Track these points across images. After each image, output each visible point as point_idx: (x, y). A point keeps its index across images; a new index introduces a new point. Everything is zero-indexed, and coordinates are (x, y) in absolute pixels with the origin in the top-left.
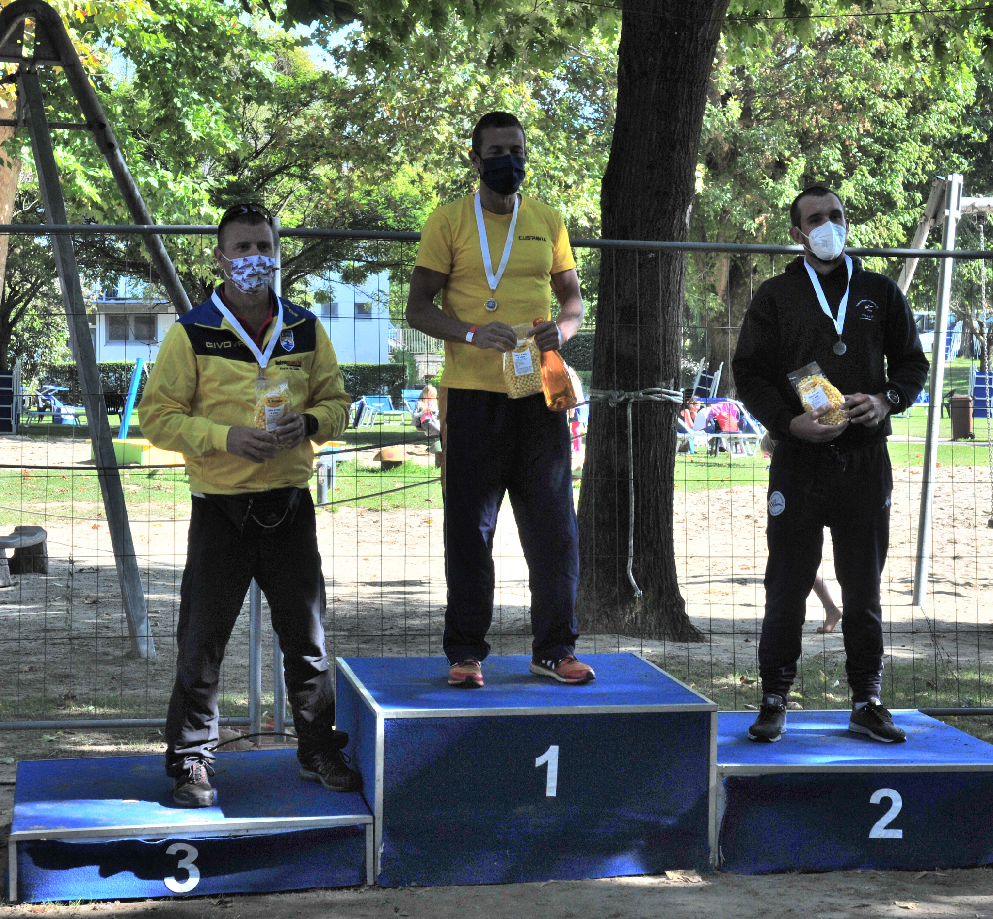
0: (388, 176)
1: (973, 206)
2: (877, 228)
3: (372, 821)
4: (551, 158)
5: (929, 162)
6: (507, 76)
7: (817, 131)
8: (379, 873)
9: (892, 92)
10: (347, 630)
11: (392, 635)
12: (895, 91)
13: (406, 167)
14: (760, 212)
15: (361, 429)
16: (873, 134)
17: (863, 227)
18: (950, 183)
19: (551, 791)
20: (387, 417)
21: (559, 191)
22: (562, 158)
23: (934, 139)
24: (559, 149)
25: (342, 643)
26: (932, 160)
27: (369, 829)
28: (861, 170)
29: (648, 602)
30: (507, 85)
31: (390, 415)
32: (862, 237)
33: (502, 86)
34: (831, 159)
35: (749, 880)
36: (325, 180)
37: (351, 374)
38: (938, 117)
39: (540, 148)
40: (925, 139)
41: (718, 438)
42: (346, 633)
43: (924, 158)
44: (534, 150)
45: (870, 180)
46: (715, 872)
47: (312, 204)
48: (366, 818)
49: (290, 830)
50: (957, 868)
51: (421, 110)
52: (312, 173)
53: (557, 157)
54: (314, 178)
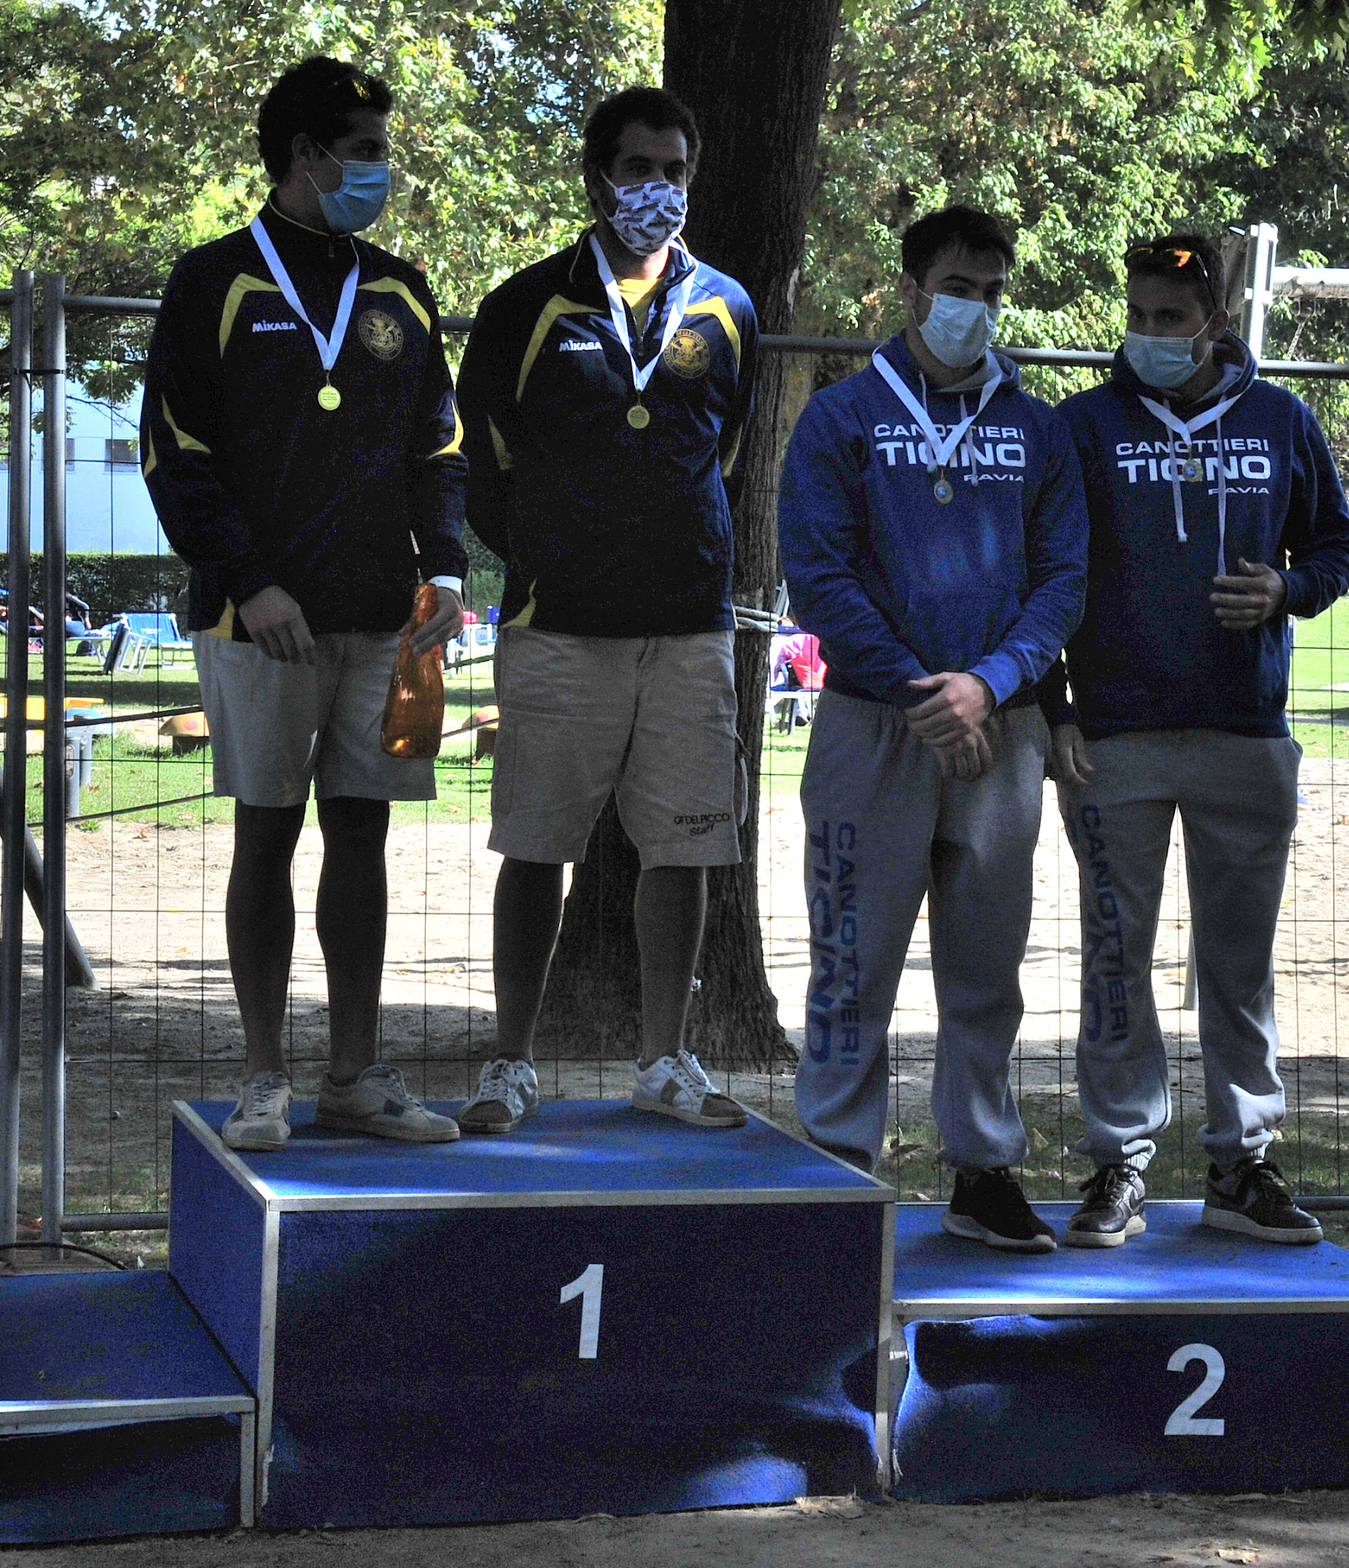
0: (179, 205)
1: (1294, 284)
2: (1083, 318)
3: (251, 1407)
4: (489, 180)
5: (1177, 202)
6: (408, 23)
7: (974, 139)
8: (265, 1501)
9: (1109, 72)
10: (145, 1051)
11: (229, 1060)
12: (1114, 70)
13: (212, 187)
14: (869, 286)
15: (119, 674)
16: (1076, 149)
17: (1058, 314)
18: (1255, 240)
19: (588, 1348)
20: (168, 655)
21: (504, 238)
22: (509, 178)
23: (1185, 160)
24: (504, 163)
25: (140, 1077)
26: (1181, 200)
27: (248, 1422)
28: (1053, 212)
29: (710, 1002)
30: (408, 39)
31: (173, 649)
32: (1057, 333)
33: (399, 43)
34: (997, 190)
35: (948, 1514)
36: (59, 207)
37: (98, 573)
38: (1193, 120)
39: (468, 159)
40: (1169, 162)
41: (794, 700)
42: (142, 1057)
43: (1167, 195)
44: (457, 161)
45: (1069, 233)
46: (887, 1498)
47: (33, 254)
48: (243, 1402)
49: (99, 1425)
50: (1321, 1488)
51: (245, 84)
52: (34, 194)
53: (500, 178)
54: (37, 203)
